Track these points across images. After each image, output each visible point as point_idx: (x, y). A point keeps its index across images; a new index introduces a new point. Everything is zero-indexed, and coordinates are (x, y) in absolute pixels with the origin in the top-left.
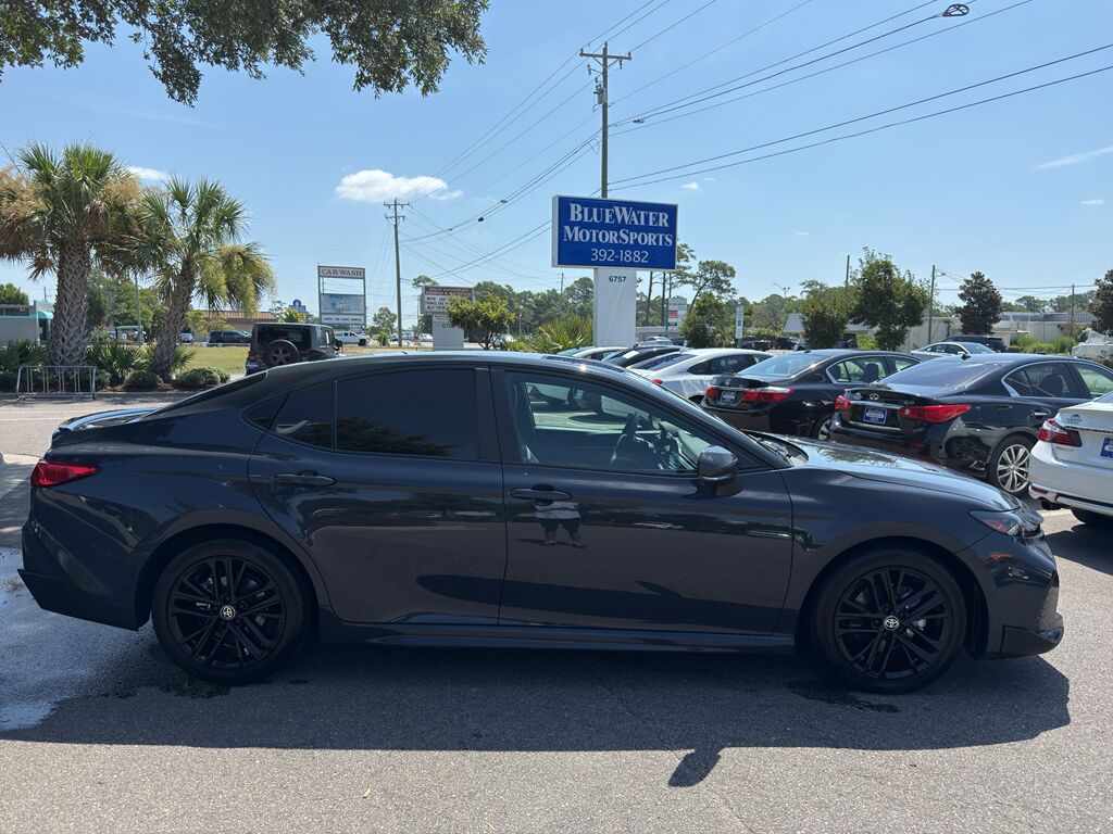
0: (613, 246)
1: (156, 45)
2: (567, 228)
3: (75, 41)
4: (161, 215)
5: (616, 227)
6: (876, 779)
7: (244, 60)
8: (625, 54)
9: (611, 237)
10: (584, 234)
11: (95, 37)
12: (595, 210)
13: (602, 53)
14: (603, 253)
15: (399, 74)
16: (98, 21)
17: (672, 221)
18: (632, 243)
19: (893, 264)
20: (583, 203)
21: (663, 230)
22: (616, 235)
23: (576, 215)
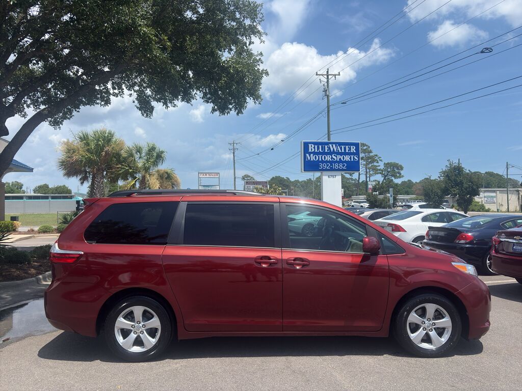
0: (329, 162)
1: (137, 98)
2: (308, 155)
3: (108, 97)
5: (330, 153)
7: (170, 101)
8: (337, 73)
9: (328, 158)
10: (316, 157)
11: (116, 95)
12: (320, 146)
13: (326, 73)
14: (325, 165)
15: (228, 108)
16: (118, 89)
17: (357, 149)
18: (338, 160)
19: (463, 166)
20: (315, 143)
21: (353, 154)
22: (331, 157)
23: (312, 149)
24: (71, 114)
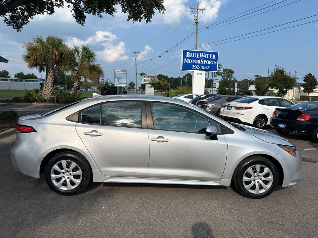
0: (199, 64)
1: (74, 8)
2: (185, 59)
3: (52, 7)
4: (73, 56)
5: (200, 59)
6: (281, 225)
7: (97, 12)
9: (198, 62)
10: (190, 61)
11: (58, 6)
12: (194, 54)
14: (196, 66)
15: (140, 16)
16: (60, 1)
17: (216, 57)
18: (204, 63)
19: (284, 70)
20: (190, 52)
21: (214, 60)
22: (200, 61)
23: (188, 55)
24: (27, 20)
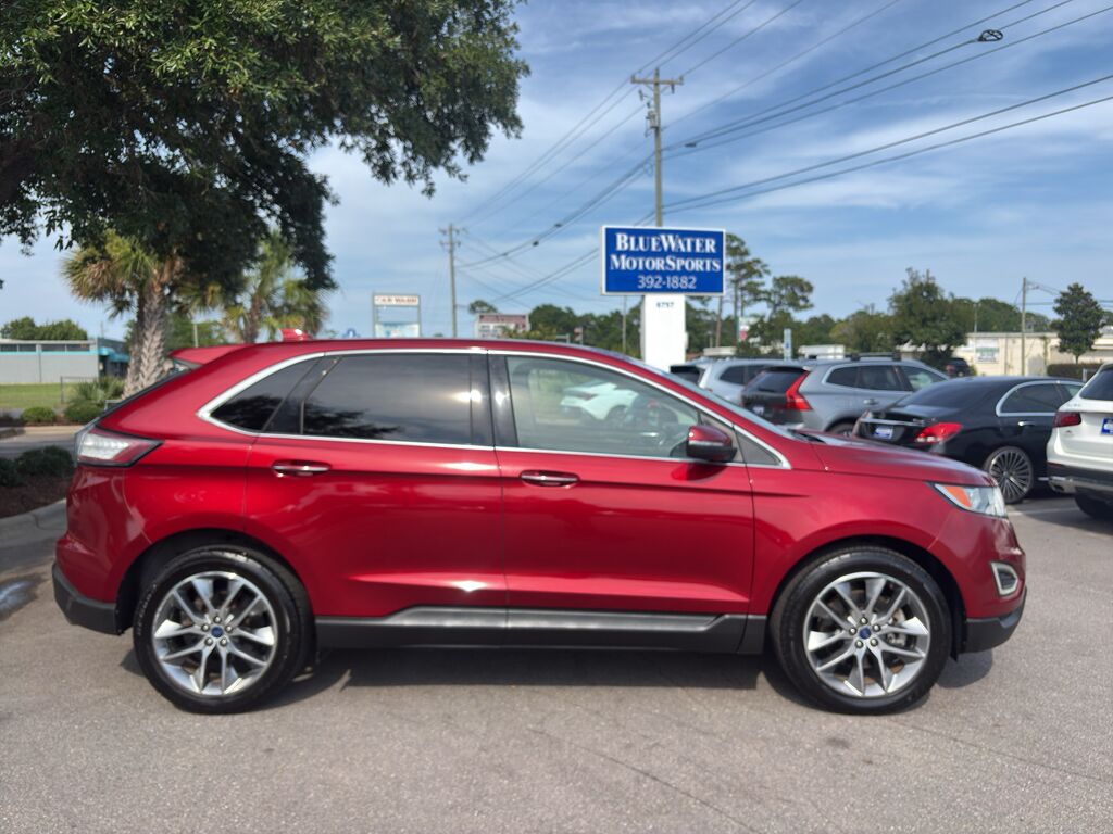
0: (660, 273)
2: (614, 257)
5: (662, 254)
9: (658, 264)
10: (631, 262)
12: (641, 240)
13: (652, 78)
14: (650, 280)
17: (719, 246)
18: (679, 269)
20: (630, 232)
21: (710, 256)
22: (663, 262)
23: (623, 245)
